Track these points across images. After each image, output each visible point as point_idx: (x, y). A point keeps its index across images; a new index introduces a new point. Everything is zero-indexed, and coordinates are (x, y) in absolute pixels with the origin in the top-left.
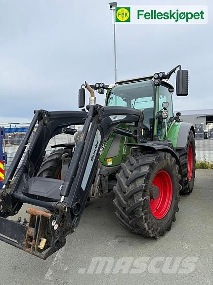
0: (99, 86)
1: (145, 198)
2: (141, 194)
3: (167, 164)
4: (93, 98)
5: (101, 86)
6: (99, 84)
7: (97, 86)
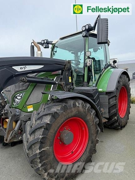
0: (44, 42)
1: (43, 149)
2: (38, 146)
3: (78, 111)
4: (39, 52)
5: (45, 42)
6: (44, 40)
7: (43, 42)
